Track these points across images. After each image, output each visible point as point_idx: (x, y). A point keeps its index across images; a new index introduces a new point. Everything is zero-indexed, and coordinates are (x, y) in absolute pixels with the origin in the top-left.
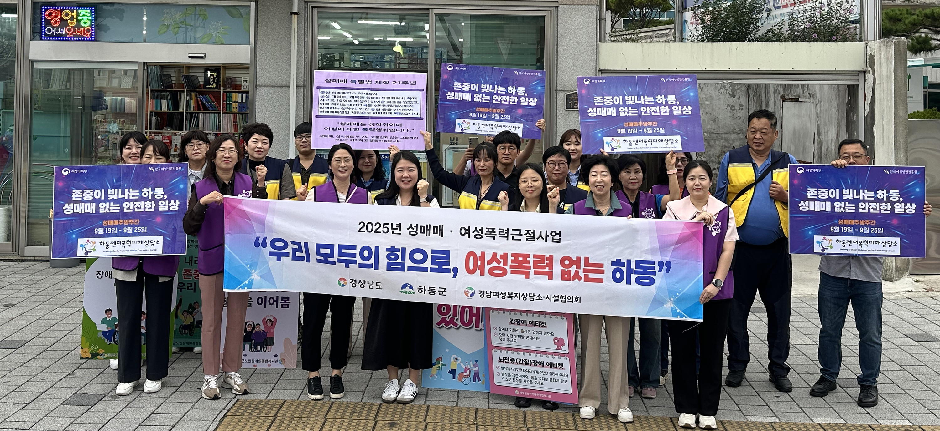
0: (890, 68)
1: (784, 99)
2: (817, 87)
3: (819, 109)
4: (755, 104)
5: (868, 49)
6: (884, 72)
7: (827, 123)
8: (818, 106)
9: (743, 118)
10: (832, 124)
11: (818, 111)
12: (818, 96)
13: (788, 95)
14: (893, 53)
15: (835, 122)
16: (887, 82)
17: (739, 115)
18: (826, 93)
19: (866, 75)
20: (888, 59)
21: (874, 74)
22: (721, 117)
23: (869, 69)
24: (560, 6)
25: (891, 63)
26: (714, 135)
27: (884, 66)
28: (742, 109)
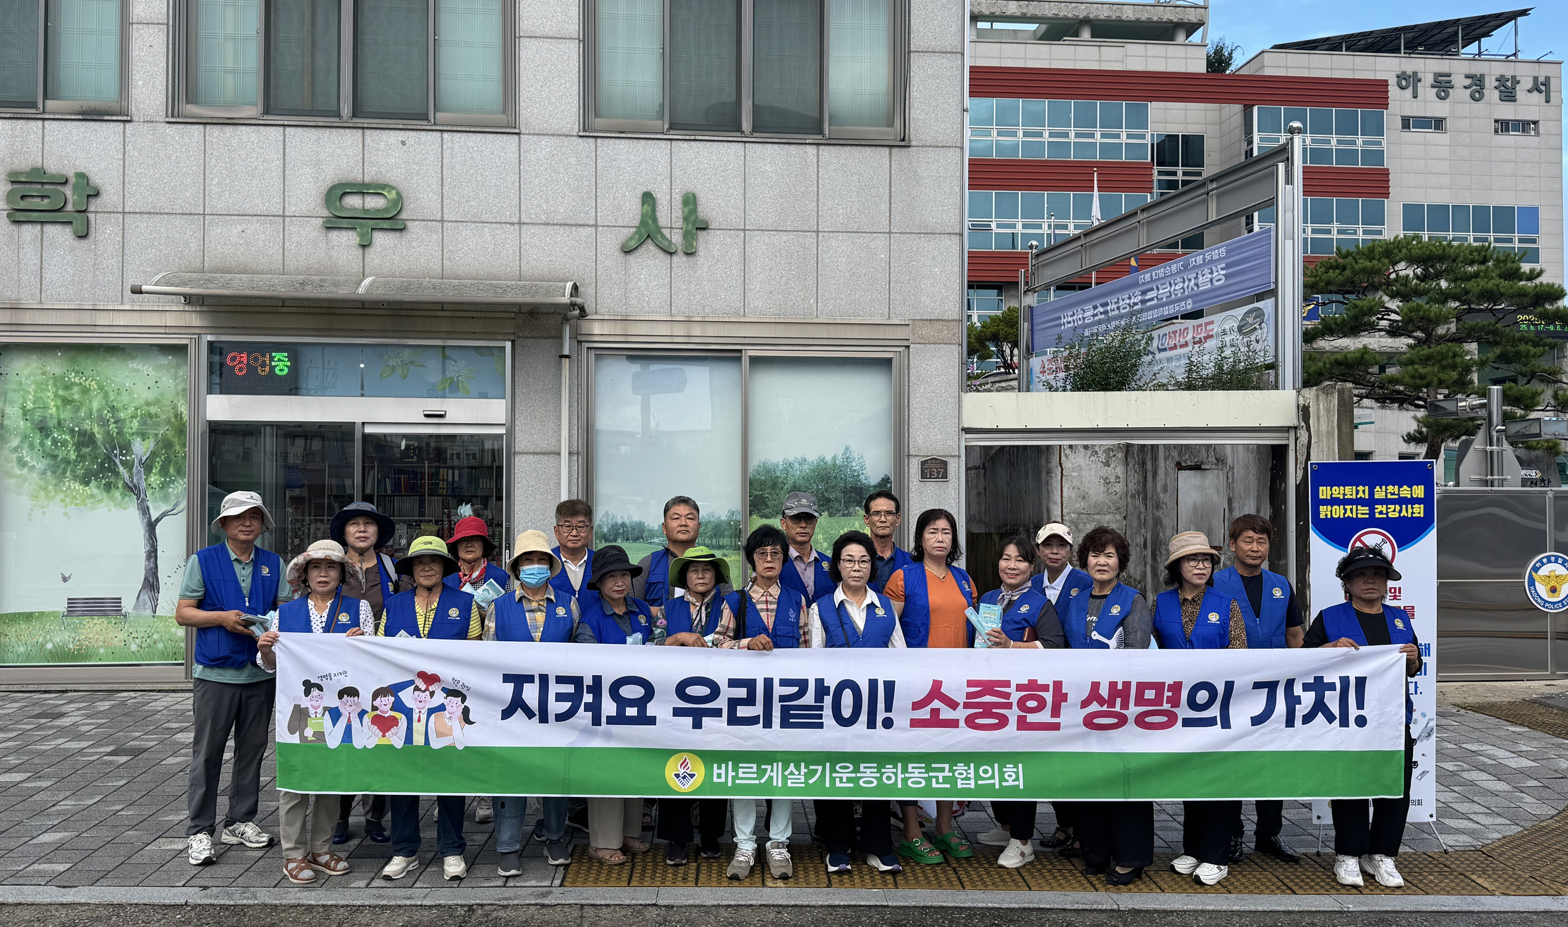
0: (1332, 421)
1: (1180, 467)
2: (1229, 449)
3: (1231, 478)
4: (1136, 475)
5: (1301, 399)
6: (1324, 427)
7: (1243, 495)
8: (1230, 475)
9: (1119, 494)
10: (1249, 496)
11: (1230, 481)
12: (1230, 461)
13: (1185, 462)
14: (1336, 403)
15: (1253, 494)
16: (1328, 439)
17: (1115, 489)
18: (1241, 458)
19: (1298, 432)
20: (1328, 410)
21: (1308, 429)
22: (1091, 492)
23: (1303, 424)
24: (912, 346)
25: (1333, 415)
26: (1083, 517)
27: (1323, 419)
28: (1119, 482)
